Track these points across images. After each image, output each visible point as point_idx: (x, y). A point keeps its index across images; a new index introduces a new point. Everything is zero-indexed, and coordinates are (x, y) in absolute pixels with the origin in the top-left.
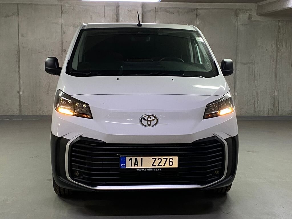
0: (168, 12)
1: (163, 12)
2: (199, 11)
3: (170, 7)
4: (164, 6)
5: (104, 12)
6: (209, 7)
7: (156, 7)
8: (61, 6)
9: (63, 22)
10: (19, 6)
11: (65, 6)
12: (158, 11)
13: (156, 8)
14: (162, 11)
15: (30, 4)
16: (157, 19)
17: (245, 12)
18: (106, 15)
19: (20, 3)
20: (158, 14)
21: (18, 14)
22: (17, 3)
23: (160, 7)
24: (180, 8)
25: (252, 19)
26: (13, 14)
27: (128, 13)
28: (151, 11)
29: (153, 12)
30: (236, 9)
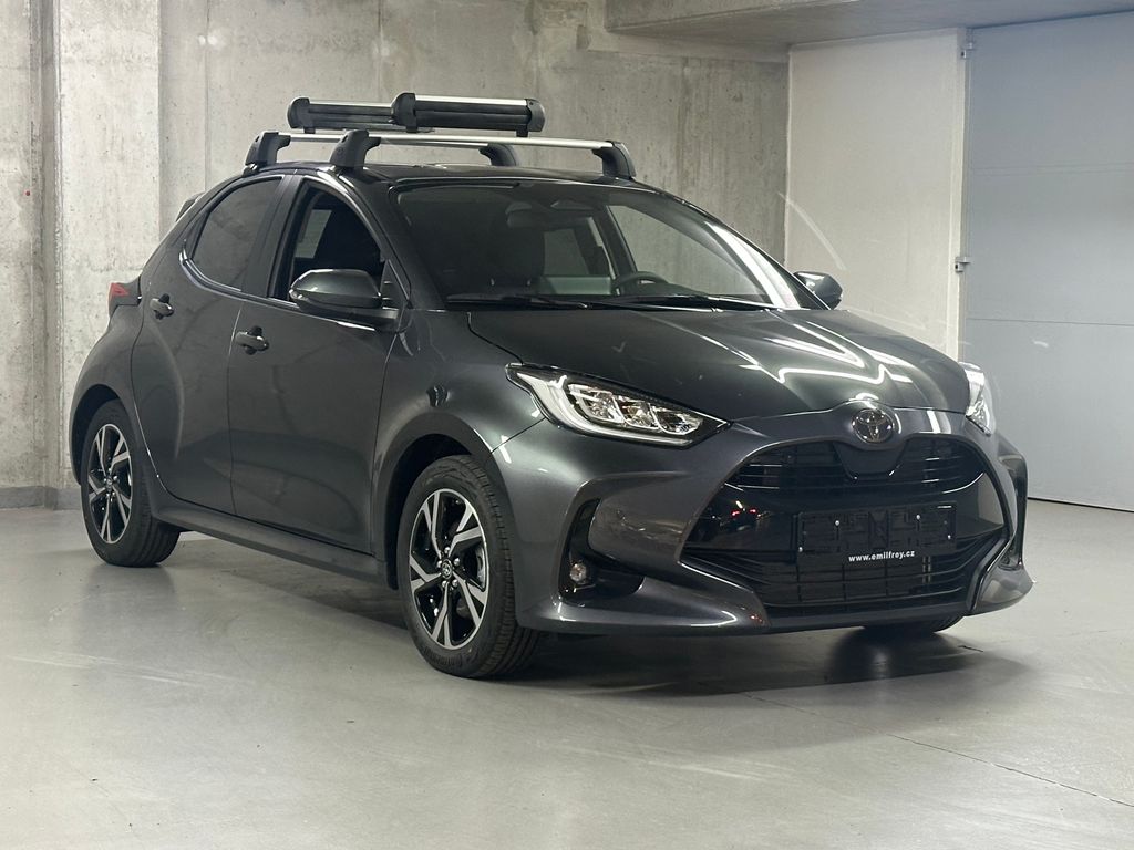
2: (391, 1)
17: (565, 16)
25: (590, 48)
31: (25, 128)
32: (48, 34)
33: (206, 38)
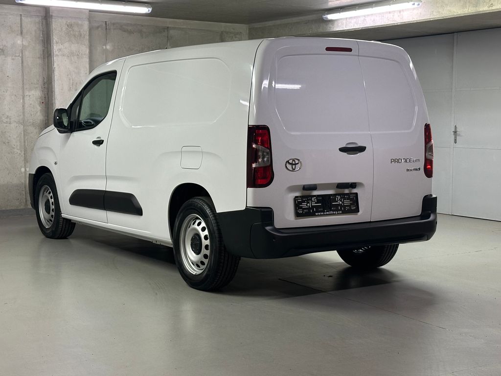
0: (125, 31)
1: (117, 31)
2: (172, 32)
3: (129, 22)
4: (119, 21)
5: (21, 26)
6: (185, 27)
7: (106, 22)
12: (109, 29)
13: (106, 24)
14: (115, 29)
16: (107, 41)
17: (234, 37)
18: (24, 31)
20: (110, 34)
23: (113, 22)
24: (142, 26)
27: (67, 29)
28: (98, 27)
29: (102, 30)
30: (222, 32)
31: (41, 79)
32: (49, 46)
33: (106, 46)
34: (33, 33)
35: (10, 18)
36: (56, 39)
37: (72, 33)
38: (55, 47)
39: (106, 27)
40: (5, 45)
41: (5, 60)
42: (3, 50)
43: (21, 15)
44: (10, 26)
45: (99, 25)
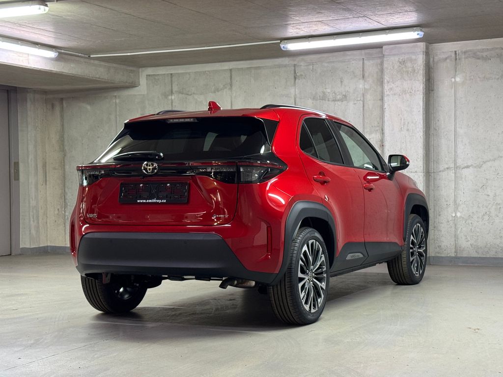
0: (479, 59)
1: (470, 59)
3: (484, 48)
4: (471, 49)
5: (363, 70)
7: (455, 51)
8: (295, 66)
9: (297, 93)
10: (233, 73)
11: (301, 65)
12: (459, 59)
13: (456, 54)
14: (467, 58)
15: (248, 68)
16: (457, 73)
18: (366, 74)
19: (234, 67)
20: (460, 64)
21: (231, 85)
22: (231, 68)
23: (464, 50)
26: (224, 85)
27: (399, 66)
28: (446, 59)
29: (451, 60)
34: (375, 76)
35: (353, 64)
36: (387, 78)
37: (404, 69)
38: (386, 87)
39: (456, 57)
40: (347, 91)
41: (347, 105)
42: (345, 96)
43: (363, 59)
44: (353, 72)
45: (447, 56)
